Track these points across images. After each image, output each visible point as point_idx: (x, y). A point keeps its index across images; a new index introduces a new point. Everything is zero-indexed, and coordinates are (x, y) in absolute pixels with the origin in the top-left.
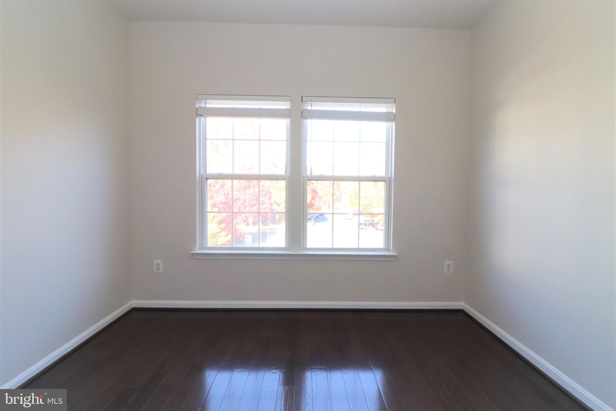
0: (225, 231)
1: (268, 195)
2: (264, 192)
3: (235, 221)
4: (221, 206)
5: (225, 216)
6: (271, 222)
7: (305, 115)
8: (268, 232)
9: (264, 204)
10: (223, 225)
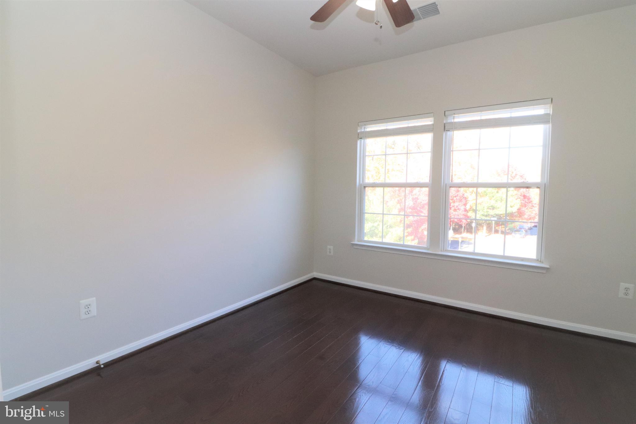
0: (411, 236)
1: (464, 201)
2: (458, 198)
3: (423, 226)
4: (408, 210)
5: (412, 221)
6: (466, 231)
7: (447, 128)
8: (460, 241)
9: (458, 211)
10: (410, 230)
